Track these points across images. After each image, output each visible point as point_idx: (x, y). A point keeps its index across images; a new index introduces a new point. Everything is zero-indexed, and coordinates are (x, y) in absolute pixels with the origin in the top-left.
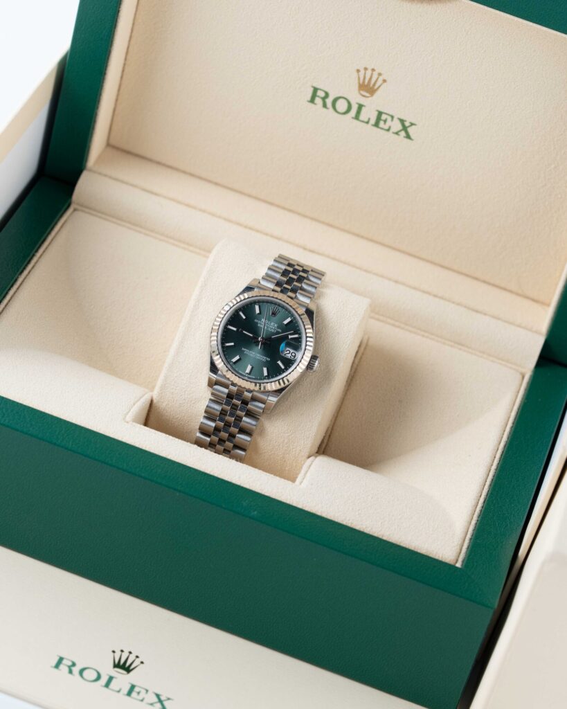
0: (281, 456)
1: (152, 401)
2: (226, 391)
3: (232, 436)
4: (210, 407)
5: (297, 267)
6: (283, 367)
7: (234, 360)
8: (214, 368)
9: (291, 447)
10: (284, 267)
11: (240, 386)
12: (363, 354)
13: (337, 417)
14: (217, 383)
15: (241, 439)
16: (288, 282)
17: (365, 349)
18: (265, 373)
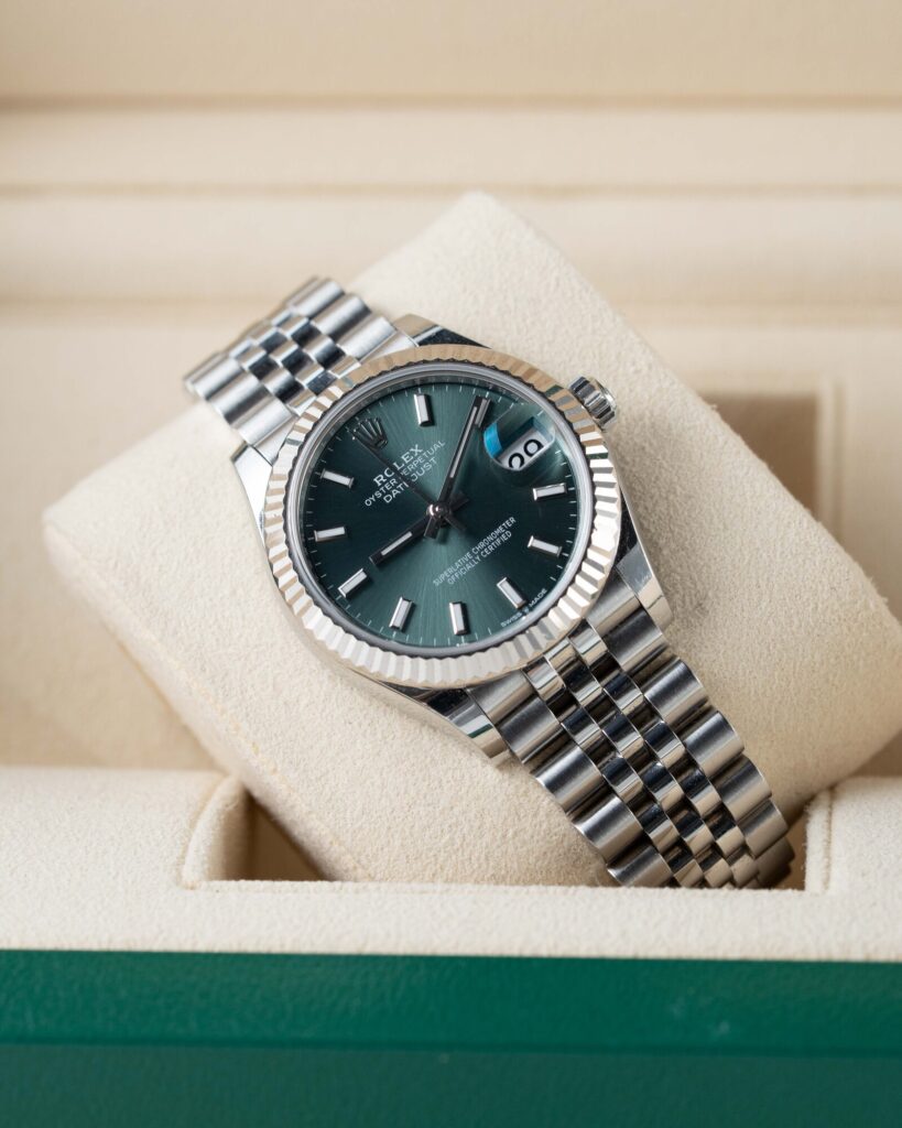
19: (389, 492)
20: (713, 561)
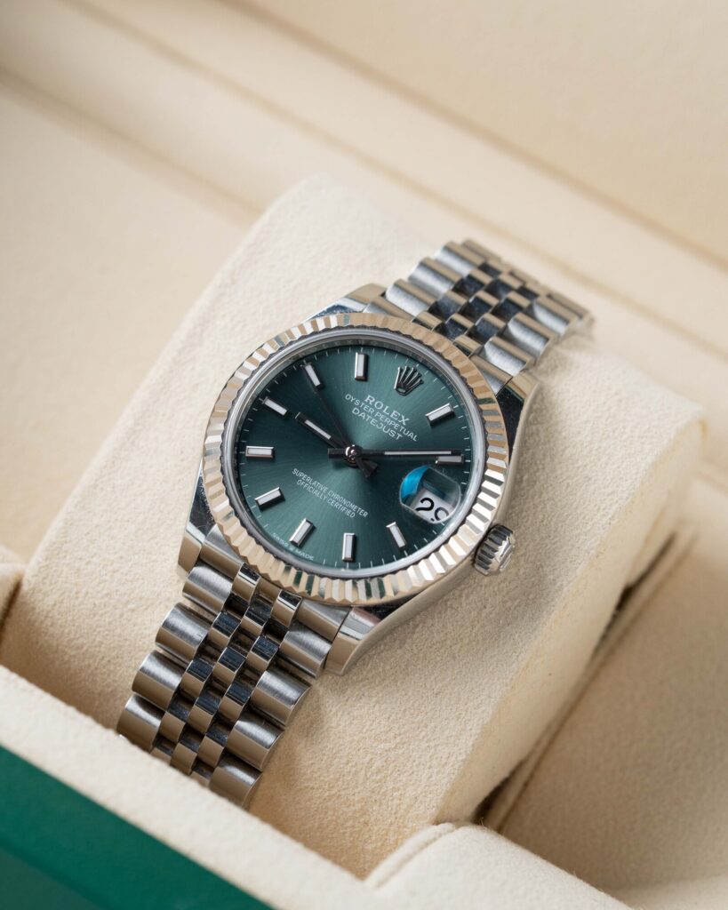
0: (358, 806)
1: (17, 588)
2: (226, 586)
3: (223, 722)
4: (174, 629)
5: (505, 278)
6: (401, 542)
7: (264, 498)
8: (201, 515)
9: (391, 785)
10: (464, 270)
11: (266, 577)
12: (670, 575)
13: (557, 734)
14: (204, 559)
15: (249, 735)
16: (467, 311)
17: (679, 562)
18: (347, 552)
19: (361, 410)
20: (403, 693)
